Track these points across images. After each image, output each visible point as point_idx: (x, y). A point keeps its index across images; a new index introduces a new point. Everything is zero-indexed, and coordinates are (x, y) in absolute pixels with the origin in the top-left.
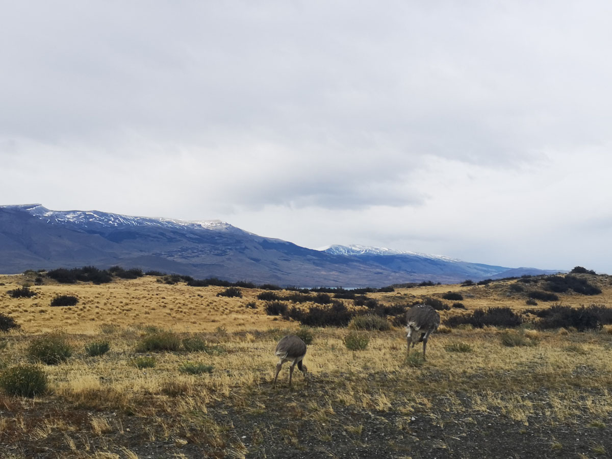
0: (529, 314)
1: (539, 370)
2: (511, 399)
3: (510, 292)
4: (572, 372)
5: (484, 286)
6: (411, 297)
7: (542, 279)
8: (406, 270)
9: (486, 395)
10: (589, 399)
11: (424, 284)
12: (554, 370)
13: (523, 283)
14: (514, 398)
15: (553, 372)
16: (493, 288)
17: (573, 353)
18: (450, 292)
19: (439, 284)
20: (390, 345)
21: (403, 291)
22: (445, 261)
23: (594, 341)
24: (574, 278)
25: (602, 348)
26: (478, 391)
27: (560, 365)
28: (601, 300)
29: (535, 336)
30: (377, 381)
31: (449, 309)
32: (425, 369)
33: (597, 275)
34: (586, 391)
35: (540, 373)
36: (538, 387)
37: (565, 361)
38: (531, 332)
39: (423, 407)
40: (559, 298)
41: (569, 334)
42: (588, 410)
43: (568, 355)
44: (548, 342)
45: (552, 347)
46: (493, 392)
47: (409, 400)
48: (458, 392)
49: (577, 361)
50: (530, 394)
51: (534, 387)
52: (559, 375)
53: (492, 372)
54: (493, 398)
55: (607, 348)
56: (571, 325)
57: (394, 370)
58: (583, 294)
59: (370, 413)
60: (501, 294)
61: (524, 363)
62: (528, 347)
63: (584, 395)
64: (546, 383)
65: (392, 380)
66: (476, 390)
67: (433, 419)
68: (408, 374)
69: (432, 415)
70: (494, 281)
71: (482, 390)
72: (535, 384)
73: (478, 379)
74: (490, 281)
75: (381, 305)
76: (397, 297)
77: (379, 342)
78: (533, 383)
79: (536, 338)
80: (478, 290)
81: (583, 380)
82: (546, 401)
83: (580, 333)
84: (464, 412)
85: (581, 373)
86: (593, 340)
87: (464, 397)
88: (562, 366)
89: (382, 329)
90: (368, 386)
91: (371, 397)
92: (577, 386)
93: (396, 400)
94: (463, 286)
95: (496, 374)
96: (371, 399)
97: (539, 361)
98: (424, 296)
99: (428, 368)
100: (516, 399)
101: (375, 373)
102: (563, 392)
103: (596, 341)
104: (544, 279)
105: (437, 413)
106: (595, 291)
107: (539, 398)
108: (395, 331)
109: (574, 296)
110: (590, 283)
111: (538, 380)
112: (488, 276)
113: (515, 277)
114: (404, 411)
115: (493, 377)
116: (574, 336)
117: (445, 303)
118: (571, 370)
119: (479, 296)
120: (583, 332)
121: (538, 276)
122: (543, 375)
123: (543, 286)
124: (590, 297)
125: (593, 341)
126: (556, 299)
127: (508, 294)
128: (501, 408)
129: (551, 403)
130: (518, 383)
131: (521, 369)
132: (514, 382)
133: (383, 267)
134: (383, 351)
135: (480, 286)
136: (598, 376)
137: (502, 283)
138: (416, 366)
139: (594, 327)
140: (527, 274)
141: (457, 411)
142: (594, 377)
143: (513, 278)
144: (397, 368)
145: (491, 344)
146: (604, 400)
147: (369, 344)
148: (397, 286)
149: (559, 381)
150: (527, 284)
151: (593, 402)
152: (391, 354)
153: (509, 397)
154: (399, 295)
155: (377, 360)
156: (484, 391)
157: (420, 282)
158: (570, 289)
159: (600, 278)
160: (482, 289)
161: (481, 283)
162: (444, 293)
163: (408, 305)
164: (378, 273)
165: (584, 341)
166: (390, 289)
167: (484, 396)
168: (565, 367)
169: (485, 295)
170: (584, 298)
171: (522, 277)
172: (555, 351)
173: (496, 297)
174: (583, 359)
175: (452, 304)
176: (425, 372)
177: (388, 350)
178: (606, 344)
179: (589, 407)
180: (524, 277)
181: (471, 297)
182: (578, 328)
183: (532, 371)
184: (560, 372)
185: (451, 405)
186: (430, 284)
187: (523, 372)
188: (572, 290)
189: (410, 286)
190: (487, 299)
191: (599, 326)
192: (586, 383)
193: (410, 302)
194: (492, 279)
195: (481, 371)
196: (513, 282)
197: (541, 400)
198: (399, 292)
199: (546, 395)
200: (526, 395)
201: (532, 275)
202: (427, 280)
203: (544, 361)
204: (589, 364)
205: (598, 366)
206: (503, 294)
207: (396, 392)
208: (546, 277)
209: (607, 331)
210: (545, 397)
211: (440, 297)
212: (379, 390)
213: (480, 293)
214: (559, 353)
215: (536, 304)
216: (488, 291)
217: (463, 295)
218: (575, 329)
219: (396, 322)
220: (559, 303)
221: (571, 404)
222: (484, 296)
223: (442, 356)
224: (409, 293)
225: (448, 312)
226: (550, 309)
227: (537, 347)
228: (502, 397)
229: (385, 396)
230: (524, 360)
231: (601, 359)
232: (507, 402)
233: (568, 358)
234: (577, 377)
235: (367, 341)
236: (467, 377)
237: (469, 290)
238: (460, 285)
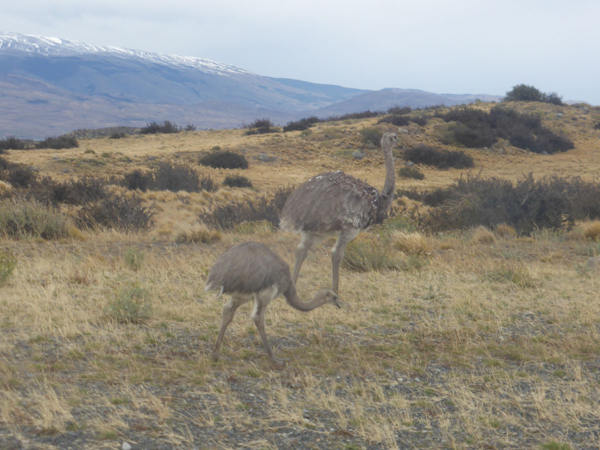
0: (405, 199)
1: (426, 324)
2: (360, 393)
3: (362, 148)
4: (501, 329)
5: (299, 133)
6: (121, 160)
7: (437, 116)
8: (106, 95)
9: (302, 386)
10: (539, 388)
11: (153, 129)
12: (461, 323)
13: (391, 125)
14: (367, 391)
15: (459, 328)
16: (320, 140)
17: (505, 286)
18: (218, 148)
19: (190, 128)
20: (69, 272)
21: (101, 147)
22: (205, 71)
23: (553, 257)
24: (511, 114)
25: (572, 273)
26: (282, 377)
27: (475, 314)
28: (573, 164)
29: (417, 248)
30: (37, 360)
31: (216, 189)
32: (156, 327)
33: (564, 105)
34: (532, 370)
35: (429, 332)
36: (422, 364)
37: (486, 302)
38: (407, 237)
39: (151, 417)
40: (475, 162)
41: (497, 242)
42: (536, 414)
43: (494, 289)
44: (449, 261)
45: (457, 273)
46: (318, 378)
47: (116, 403)
48: (235, 381)
49: (514, 304)
50: (405, 380)
51: (415, 364)
52: (473, 336)
53: (316, 332)
54: (319, 390)
55: (583, 272)
56: (501, 221)
57: (79, 332)
58: (533, 150)
59: (19, 437)
60: (339, 154)
61: (392, 309)
62: (401, 273)
63: (529, 379)
64: (441, 355)
65: (75, 357)
66: (278, 374)
67: (175, 445)
68: (113, 341)
69: (172, 435)
70: (322, 121)
71: (292, 374)
72: (416, 358)
73: (283, 347)
74: (313, 121)
75: (45, 179)
76: (84, 161)
77: (42, 265)
78: (412, 356)
79: (420, 251)
80: (286, 143)
81: (525, 345)
82: (441, 395)
83: (520, 239)
84: (250, 427)
85: (522, 330)
86: (552, 254)
87: (250, 392)
88: (481, 314)
89: (48, 235)
90: (14, 372)
91: (20, 399)
92: (513, 359)
93: (84, 403)
94: (249, 134)
95: (324, 336)
96: (20, 403)
97: (426, 304)
98: (154, 158)
99: (164, 326)
100: (372, 392)
101: (31, 341)
102: (480, 374)
103: (558, 257)
104: (440, 116)
105: (185, 430)
106: (558, 144)
107: (426, 388)
108: (82, 239)
109: (511, 157)
110: (546, 124)
111: (422, 346)
112: (310, 109)
113: (372, 111)
114: (103, 427)
115: (318, 342)
116: (507, 247)
117: (206, 175)
118: (499, 323)
119: (287, 158)
120: (529, 235)
121: (426, 108)
122: (434, 336)
123: (438, 134)
125: (550, 257)
126: (467, 163)
127: (356, 152)
128: (335, 415)
129: (453, 399)
130: (377, 354)
131: (383, 323)
132: (367, 353)
133: (49, 85)
134: (52, 287)
135: (289, 134)
136: (561, 337)
137: (341, 125)
138: (132, 322)
139: (555, 225)
140: (401, 104)
141: (234, 425)
142: (552, 337)
143: (368, 115)
144: (87, 328)
145: (315, 266)
146: (573, 390)
147: (15, 272)
148: (83, 133)
149: (473, 349)
150: (400, 129)
151: (549, 395)
152: (71, 293)
153: (356, 388)
154: (90, 156)
155: (36, 308)
156: (296, 375)
157: (144, 125)
158: (501, 140)
159: (572, 112)
160: (295, 142)
161: (291, 127)
162: (203, 152)
163: (113, 181)
164: (37, 101)
165: (532, 258)
166: (68, 142)
167: (296, 388)
168: (486, 318)
169: (301, 155)
171: (391, 111)
172: (463, 281)
174: (528, 297)
175: (222, 179)
176: (156, 335)
177: (64, 285)
178: (581, 264)
179: (539, 407)
180: (395, 111)
181: (269, 161)
182: (517, 228)
183: (410, 327)
184: (474, 329)
185: (217, 410)
186: (168, 129)
187: (388, 330)
188: (507, 142)
189: (117, 134)
191: (567, 222)
192: (534, 353)
193: (119, 173)
194: (320, 116)
195: (291, 329)
196: (368, 123)
197: (430, 393)
198: (91, 147)
199: (442, 381)
200: (396, 383)
201: (412, 108)
202: (160, 121)
203: (438, 305)
204: (541, 308)
205: (562, 313)
207: (83, 385)
208: (445, 112)
209: (583, 234)
210: (440, 386)
211: (192, 161)
212: (41, 380)
213: (291, 150)
214: (473, 285)
215: (420, 177)
216: (310, 147)
217: (249, 157)
218: (511, 230)
219: (85, 219)
220: (475, 172)
221: (498, 401)
222: (298, 158)
223: (198, 296)
224: (115, 150)
225: (211, 195)
226: (454, 186)
227: (423, 273)
228: (340, 388)
229: (58, 394)
230: (391, 301)
231: (568, 298)
232: (351, 400)
233: (494, 297)
234: (514, 338)
235: (10, 265)
236: (256, 344)
237: (264, 144)
238: (241, 132)
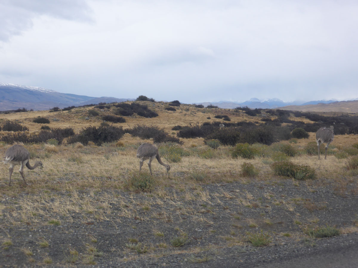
3: (88, 116)
5: (68, 111)
8: (9, 100)
11: (19, 111)
13: (98, 109)
16: (74, 114)
18: (39, 117)
19: (32, 110)
22: (42, 92)
24: (138, 105)
28: (158, 121)
33: (156, 102)
40: (126, 121)
58: (145, 117)
60: (81, 118)
80: (63, 115)
94: (51, 112)
104: (115, 106)
106: (153, 115)
109: (138, 119)
110: (149, 108)
119: (63, 120)
121: (111, 103)
123: (114, 111)
124: (150, 119)
126: (123, 121)
127: (87, 117)
135: (64, 112)
137: (82, 109)
140: (103, 102)
143: (91, 105)
150: (101, 110)
158: (135, 113)
159: (158, 104)
160: (66, 114)
161: (65, 109)
162: (34, 118)
169: (68, 119)
170: (145, 120)
171: (99, 104)
173: (77, 120)
175: (40, 127)
180: (101, 104)
181: (57, 121)
186: (24, 110)
188: (137, 114)
189: (7, 113)
190: (70, 122)
196: (91, 108)
202: (21, 107)
206: (83, 118)
213: (65, 117)
216: (71, 116)
217: (50, 119)
222: (67, 120)
237: (55, 115)
238: (48, 111)
